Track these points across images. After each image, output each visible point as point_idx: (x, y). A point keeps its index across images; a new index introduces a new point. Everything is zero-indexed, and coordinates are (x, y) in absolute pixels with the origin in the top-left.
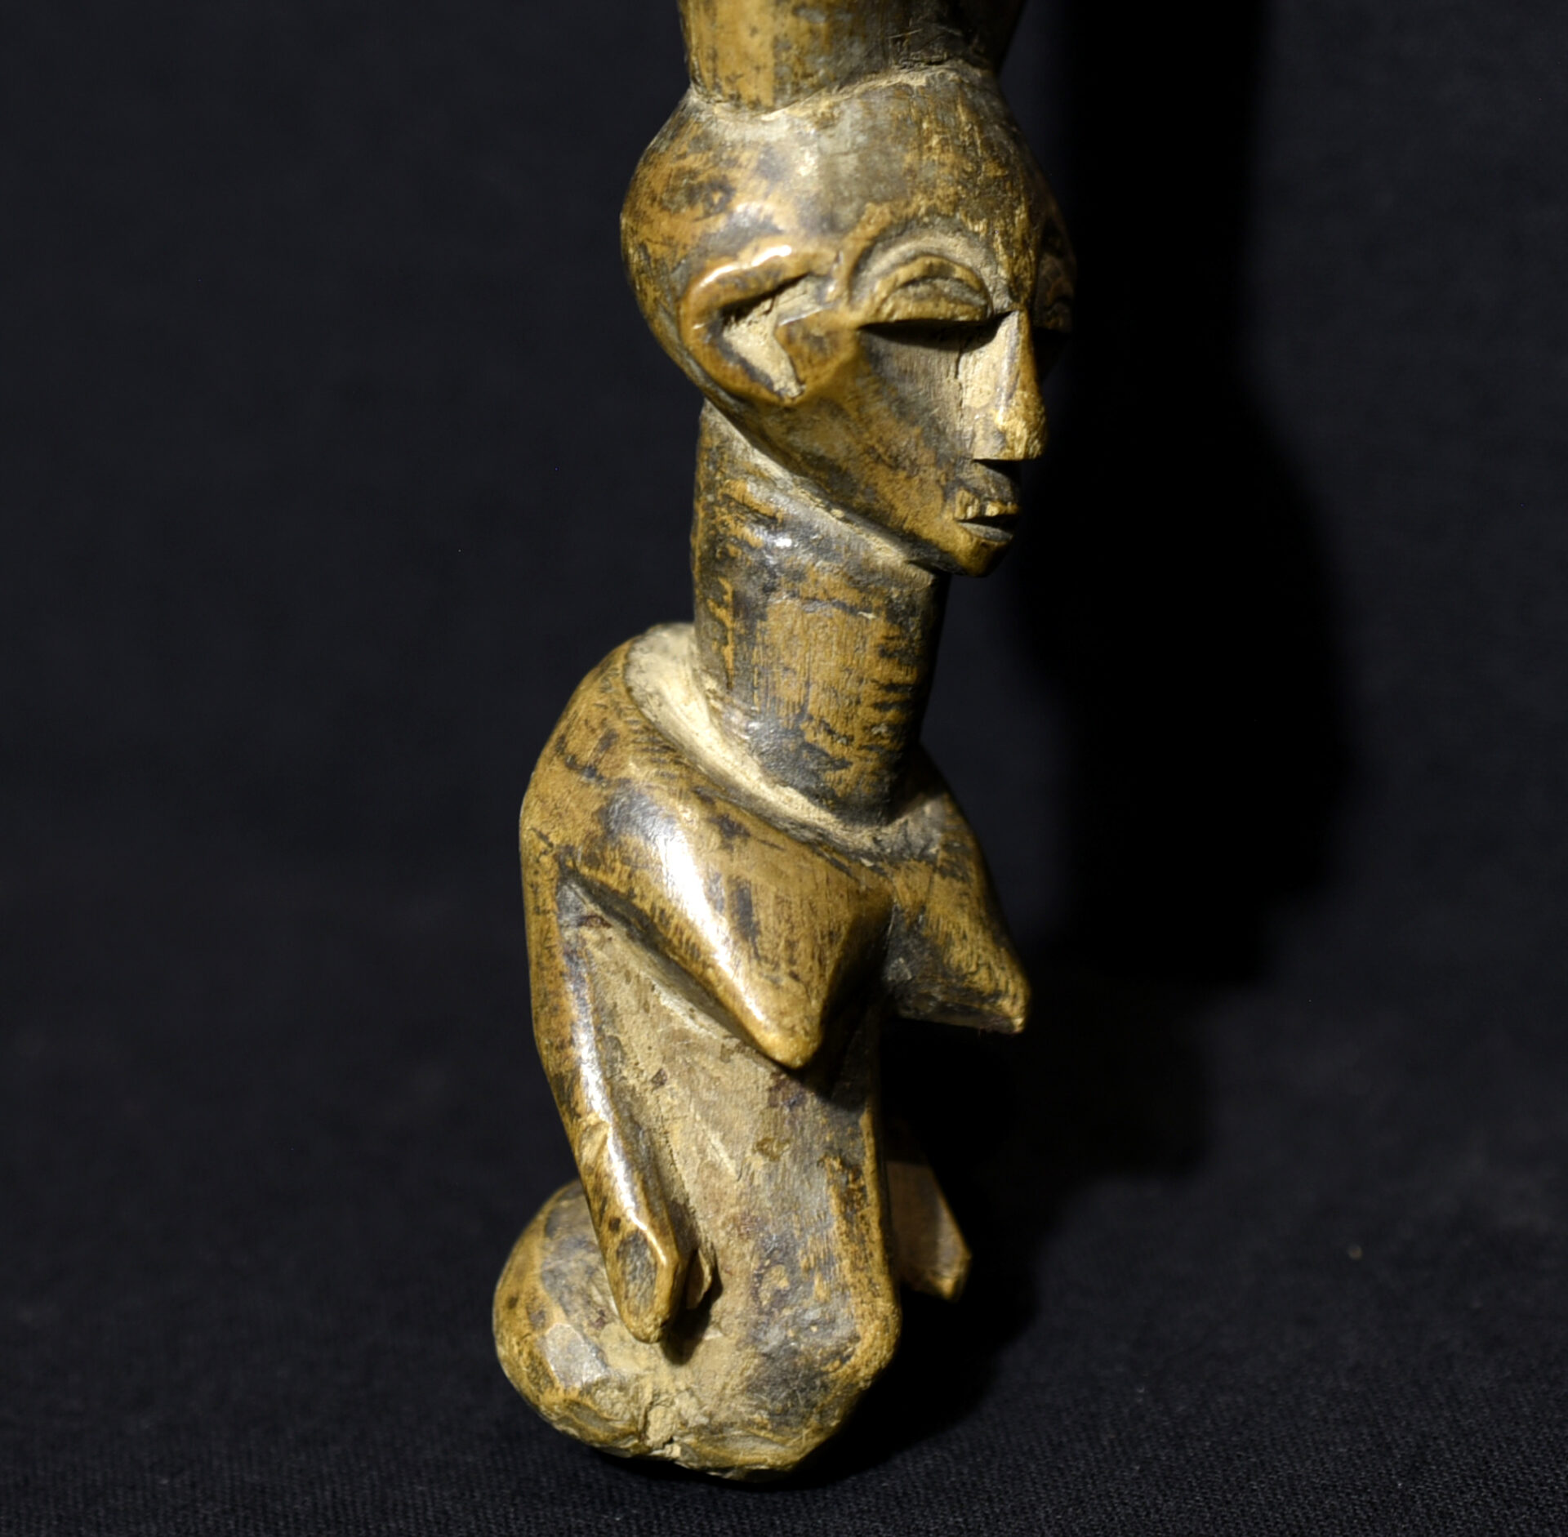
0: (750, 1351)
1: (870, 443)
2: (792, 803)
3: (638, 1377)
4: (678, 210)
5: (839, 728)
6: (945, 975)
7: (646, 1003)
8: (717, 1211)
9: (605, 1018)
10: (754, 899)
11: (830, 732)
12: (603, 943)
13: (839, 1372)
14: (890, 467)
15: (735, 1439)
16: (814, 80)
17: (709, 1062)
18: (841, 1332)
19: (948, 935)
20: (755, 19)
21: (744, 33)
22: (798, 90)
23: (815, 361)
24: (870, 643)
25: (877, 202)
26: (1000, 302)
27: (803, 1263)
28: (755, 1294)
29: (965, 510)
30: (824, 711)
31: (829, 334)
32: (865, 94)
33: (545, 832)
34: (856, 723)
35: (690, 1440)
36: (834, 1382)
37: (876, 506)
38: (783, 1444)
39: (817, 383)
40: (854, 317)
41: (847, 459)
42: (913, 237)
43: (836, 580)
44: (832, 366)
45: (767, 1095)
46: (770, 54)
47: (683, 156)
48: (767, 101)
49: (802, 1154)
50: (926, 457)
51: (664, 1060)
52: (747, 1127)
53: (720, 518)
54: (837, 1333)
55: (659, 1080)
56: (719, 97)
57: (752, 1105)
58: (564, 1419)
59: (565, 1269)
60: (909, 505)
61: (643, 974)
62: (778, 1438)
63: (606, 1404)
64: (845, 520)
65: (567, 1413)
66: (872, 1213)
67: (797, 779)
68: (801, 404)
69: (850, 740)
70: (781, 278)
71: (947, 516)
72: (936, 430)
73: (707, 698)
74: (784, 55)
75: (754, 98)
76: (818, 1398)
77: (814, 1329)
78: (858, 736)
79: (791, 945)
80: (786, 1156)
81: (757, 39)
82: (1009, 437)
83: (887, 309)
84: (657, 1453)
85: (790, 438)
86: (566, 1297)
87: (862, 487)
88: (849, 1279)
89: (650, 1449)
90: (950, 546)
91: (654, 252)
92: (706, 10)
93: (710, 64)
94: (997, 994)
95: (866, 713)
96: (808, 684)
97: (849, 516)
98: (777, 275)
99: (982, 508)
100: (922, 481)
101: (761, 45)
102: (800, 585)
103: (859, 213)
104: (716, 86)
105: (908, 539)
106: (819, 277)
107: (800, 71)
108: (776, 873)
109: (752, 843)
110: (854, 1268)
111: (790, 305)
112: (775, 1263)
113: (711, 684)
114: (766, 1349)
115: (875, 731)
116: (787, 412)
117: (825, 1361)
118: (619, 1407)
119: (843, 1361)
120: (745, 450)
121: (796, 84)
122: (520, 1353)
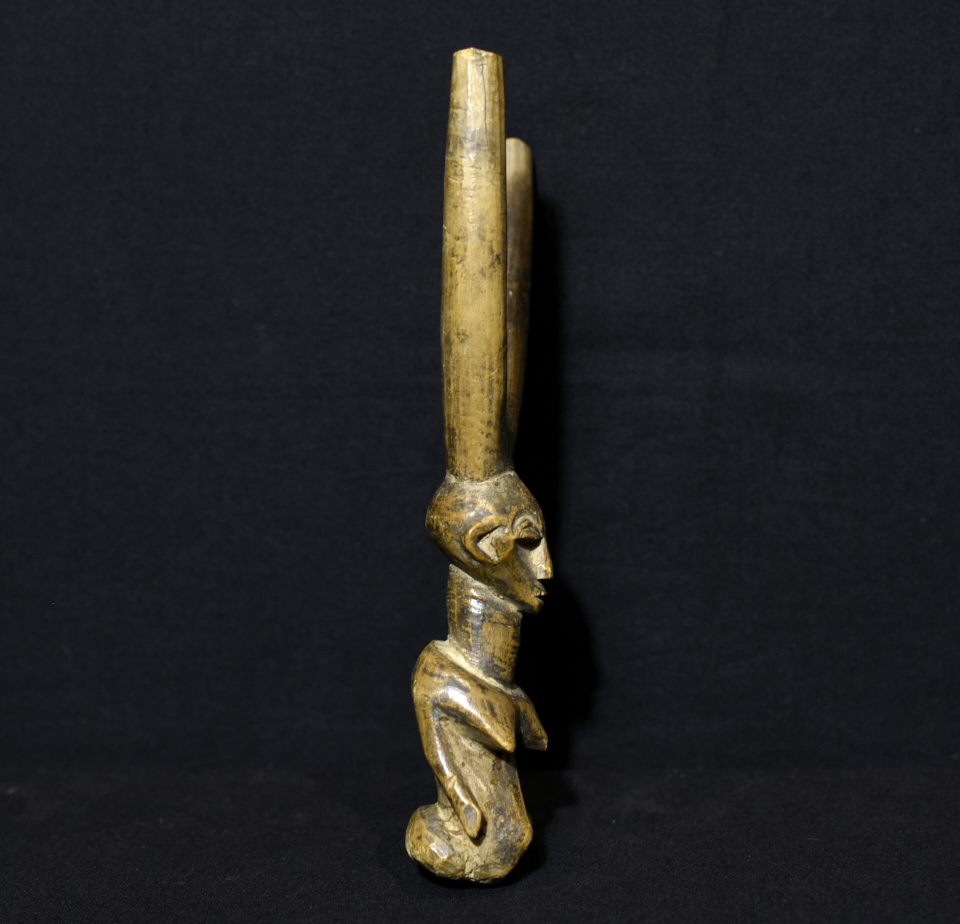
0: (495, 841)
1: (514, 574)
2: (492, 681)
3: (463, 853)
4: (459, 511)
5: (503, 660)
6: (531, 732)
7: (458, 743)
8: (482, 801)
9: (446, 747)
10: (494, 706)
11: (501, 661)
12: (446, 725)
13: (519, 845)
14: (519, 581)
15: (491, 868)
16: (493, 472)
17: (476, 759)
18: (520, 833)
19: (531, 720)
20: (480, 455)
21: (476, 459)
22: (489, 475)
23: (503, 550)
24: (510, 635)
25: (514, 505)
26: (541, 534)
27: (507, 814)
28: (495, 824)
29: (537, 594)
30: (499, 655)
31: (507, 542)
32: (504, 477)
33: (427, 694)
34: (507, 658)
35: (478, 870)
36: (518, 848)
37: (513, 593)
38: (503, 869)
39: (504, 556)
40: (513, 537)
41: (508, 579)
42: (523, 515)
43: (501, 616)
44: (508, 551)
45: (492, 767)
46: (483, 465)
47: (456, 496)
48: (481, 479)
49: (503, 783)
50: (527, 579)
51: (464, 759)
52: (487, 776)
53: (464, 602)
54: (519, 834)
55: (463, 764)
56: (466, 478)
57: (488, 770)
58: (441, 868)
59: (433, 826)
60: (523, 592)
61: (457, 734)
62: (502, 867)
63: (455, 861)
64: (503, 599)
65: (443, 866)
66: (522, 799)
67: (493, 675)
68: (499, 563)
69: (506, 663)
70: (494, 527)
71: (533, 595)
72: (529, 571)
73: (464, 655)
74: (486, 465)
75: (478, 478)
76: (513, 854)
77: (512, 833)
78: (508, 661)
79: (505, 719)
80: (499, 784)
81: (480, 461)
82: (547, 572)
83: (521, 534)
84: (467, 876)
85: (493, 574)
86: (437, 833)
87: (510, 588)
88: (520, 818)
89: (465, 875)
90: (533, 604)
91: (451, 523)
92: (464, 454)
93: (464, 469)
94: (542, 738)
95: (509, 655)
96: (495, 647)
97: (505, 598)
98: (493, 526)
99: (541, 593)
100: (527, 585)
101: (481, 462)
102: (491, 619)
103: (511, 508)
104: (466, 476)
105: (520, 603)
106: (504, 526)
107: (490, 470)
108: (497, 699)
109: (490, 692)
110: (521, 815)
111: (495, 535)
112: (499, 815)
113: (464, 650)
114: (499, 840)
115: (511, 661)
116: (494, 566)
117: (516, 842)
118: (458, 862)
119: (521, 842)
120: (472, 581)
121: (489, 474)
122: (426, 851)
